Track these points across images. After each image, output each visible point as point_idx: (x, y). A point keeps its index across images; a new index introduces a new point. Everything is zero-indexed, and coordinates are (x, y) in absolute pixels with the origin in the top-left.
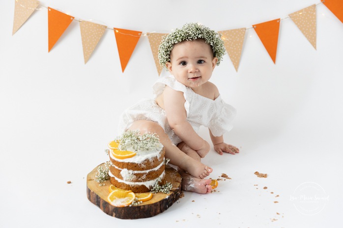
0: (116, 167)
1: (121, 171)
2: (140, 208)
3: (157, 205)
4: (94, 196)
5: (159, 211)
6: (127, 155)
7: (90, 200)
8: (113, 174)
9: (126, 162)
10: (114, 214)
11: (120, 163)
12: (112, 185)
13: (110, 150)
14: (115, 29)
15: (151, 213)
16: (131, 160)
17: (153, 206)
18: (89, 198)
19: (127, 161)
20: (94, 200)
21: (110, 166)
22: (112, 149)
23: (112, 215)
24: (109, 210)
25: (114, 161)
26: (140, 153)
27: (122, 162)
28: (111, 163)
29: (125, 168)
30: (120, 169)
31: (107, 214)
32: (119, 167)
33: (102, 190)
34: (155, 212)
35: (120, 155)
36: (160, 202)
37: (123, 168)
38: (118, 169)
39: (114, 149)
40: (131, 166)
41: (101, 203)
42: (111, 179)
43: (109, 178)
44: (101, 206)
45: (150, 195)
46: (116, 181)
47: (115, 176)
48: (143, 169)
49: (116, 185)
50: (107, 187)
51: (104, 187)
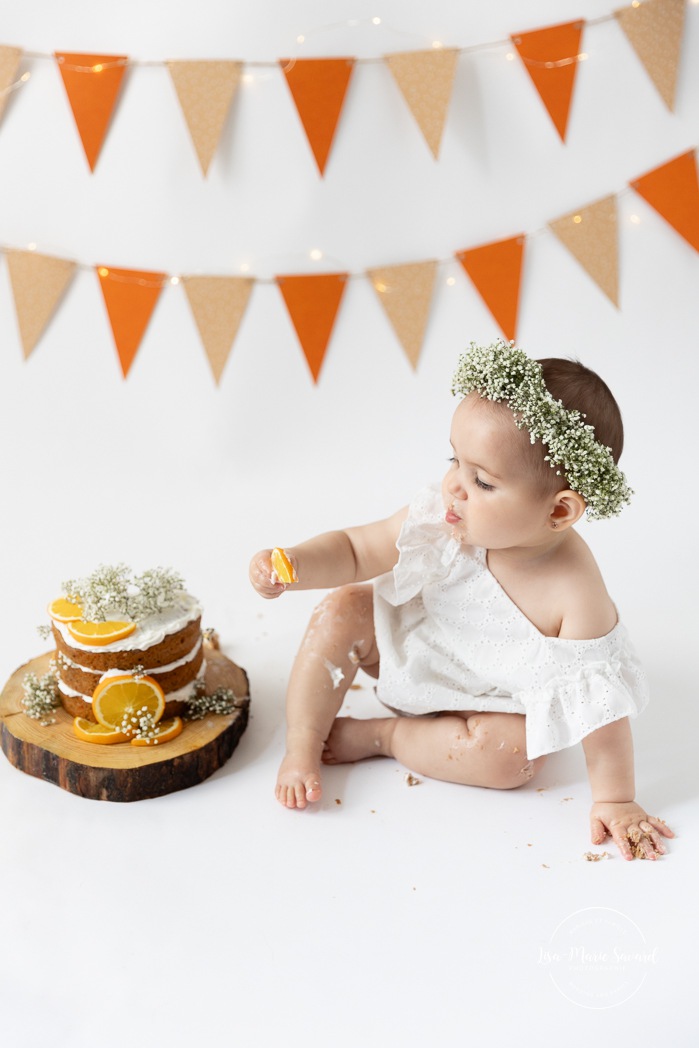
0: (85, 669)
1: (100, 676)
2: (172, 765)
3: (212, 749)
4: (36, 757)
5: (215, 763)
6: (116, 633)
7: (23, 769)
8: (76, 689)
9: (113, 651)
10: (105, 793)
11: (98, 656)
12: (78, 719)
13: (59, 626)
14: (97, 268)
15: (201, 772)
16: (128, 645)
17: (203, 754)
18: (20, 764)
19: (116, 647)
20: (37, 765)
21: (65, 667)
22: (65, 622)
23: (98, 797)
24: (87, 785)
25: (77, 655)
26: (143, 623)
27: (103, 653)
28: (69, 661)
29: (113, 667)
30: (99, 672)
31: (84, 796)
32: (95, 668)
33: (53, 736)
34: (208, 767)
35: (95, 636)
36: (217, 739)
37: (106, 670)
38: (90, 674)
39: (74, 622)
40: (127, 660)
41: (62, 771)
42: (68, 703)
43: (59, 701)
44: (61, 778)
45: (176, 724)
46: (89, 706)
47: (84, 693)
48: (160, 664)
49: (89, 717)
50: (64, 727)
51: (55, 728)
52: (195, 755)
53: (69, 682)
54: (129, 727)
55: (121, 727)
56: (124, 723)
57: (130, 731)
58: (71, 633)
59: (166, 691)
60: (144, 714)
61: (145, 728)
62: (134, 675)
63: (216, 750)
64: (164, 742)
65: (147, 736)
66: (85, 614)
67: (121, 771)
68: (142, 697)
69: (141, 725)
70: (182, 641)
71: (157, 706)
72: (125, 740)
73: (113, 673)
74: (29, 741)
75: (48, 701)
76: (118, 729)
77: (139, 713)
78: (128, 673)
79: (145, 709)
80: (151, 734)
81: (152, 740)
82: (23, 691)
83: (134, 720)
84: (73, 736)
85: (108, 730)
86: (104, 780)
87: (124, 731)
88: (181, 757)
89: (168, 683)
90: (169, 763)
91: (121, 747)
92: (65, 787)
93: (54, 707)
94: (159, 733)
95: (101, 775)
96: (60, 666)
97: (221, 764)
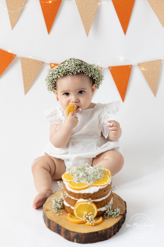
0: (73, 198)
1: (77, 201)
4: (54, 225)
6: (83, 187)
7: (50, 229)
8: (69, 204)
9: (82, 193)
10: (75, 240)
12: (69, 214)
13: (65, 183)
15: (107, 236)
17: (108, 230)
18: (49, 227)
20: (55, 228)
21: (66, 197)
22: (67, 182)
24: (70, 237)
25: (70, 193)
27: (79, 193)
28: (67, 195)
29: (81, 198)
30: (76, 199)
32: (75, 198)
33: (60, 219)
34: (110, 235)
35: (76, 187)
36: (114, 226)
37: (79, 199)
38: (74, 200)
39: (70, 182)
40: (86, 196)
41: (62, 231)
42: (66, 208)
43: (64, 207)
44: (62, 233)
45: (101, 219)
46: (73, 210)
47: (71, 205)
48: (97, 198)
49: (72, 214)
50: (64, 216)
51: (61, 216)
52: (106, 230)
53: (67, 201)
54: (85, 218)
55: (83, 218)
56: (84, 217)
57: (85, 220)
58: (69, 185)
59: (98, 208)
60: (90, 215)
61: (90, 220)
62: (88, 202)
63: (113, 229)
64: (96, 225)
65: (91, 222)
66: (73, 180)
67: (81, 234)
68: (90, 209)
69: (89, 218)
70: (105, 191)
71: (94, 212)
72: (84, 223)
73: (81, 200)
74: (53, 220)
75: (60, 207)
76: (81, 219)
77: (89, 214)
78: (86, 200)
79: (91, 213)
80: (92, 222)
81: (92, 224)
82: (52, 203)
83: (87, 216)
84: (67, 220)
85: (78, 219)
86: (75, 236)
87: (84, 220)
88: (101, 231)
89: (98, 205)
90: (97, 232)
91: (82, 225)
92: (63, 236)
93: (62, 209)
94: (94, 222)
95: (75, 234)
96: (64, 196)
97: (114, 234)
